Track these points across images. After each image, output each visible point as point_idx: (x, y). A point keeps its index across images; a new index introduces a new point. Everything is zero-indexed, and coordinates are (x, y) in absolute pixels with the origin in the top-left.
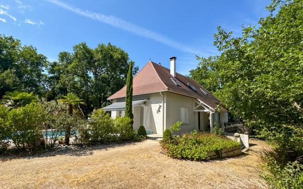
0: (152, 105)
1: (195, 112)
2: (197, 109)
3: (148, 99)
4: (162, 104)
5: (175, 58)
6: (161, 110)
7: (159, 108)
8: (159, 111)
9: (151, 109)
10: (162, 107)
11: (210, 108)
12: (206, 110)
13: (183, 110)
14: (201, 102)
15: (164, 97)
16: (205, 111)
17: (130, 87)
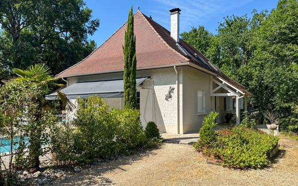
0: (156, 88)
1: (211, 97)
2: (215, 92)
3: (149, 77)
4: (175, 86)
5: (178, 10)
6: (174, 95)
7: (170, 92)
8: (170, 97)
9: (154, 93)
10: (176, 91)
11: (238, 90)
12: (231, 94)
13: (200, 94)
14: (224, 82)
15: (178, 74)
16: (229, 95)
17: (131, 57)
